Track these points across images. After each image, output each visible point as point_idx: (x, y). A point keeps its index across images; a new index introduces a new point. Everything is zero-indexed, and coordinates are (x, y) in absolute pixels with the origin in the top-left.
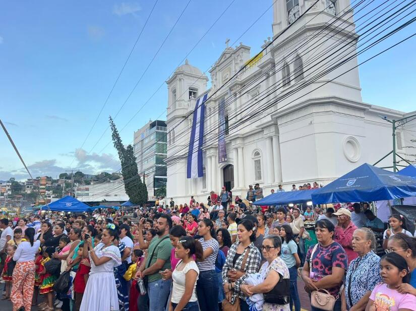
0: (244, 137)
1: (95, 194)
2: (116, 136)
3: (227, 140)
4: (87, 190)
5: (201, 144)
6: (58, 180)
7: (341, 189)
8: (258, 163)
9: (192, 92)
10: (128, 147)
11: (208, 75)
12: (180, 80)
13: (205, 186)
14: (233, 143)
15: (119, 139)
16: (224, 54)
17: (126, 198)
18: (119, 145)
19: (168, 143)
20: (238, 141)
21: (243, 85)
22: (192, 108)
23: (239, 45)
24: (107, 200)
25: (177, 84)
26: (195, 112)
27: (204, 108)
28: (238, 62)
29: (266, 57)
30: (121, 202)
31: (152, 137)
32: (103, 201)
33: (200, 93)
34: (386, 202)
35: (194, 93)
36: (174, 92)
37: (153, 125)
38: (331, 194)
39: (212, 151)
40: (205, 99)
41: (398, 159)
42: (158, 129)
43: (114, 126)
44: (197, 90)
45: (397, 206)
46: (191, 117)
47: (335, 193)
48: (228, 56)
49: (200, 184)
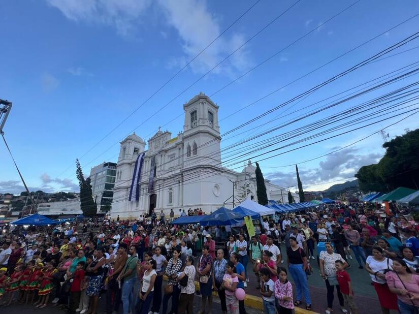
0: (164, 180)
1: (55, 209)
2: (79, 171)
3: (155, 181)
4: (49, 206)
5: (138, 181)
6: (19, 196)
7: (212, 219)
8: (171, 194)
9: (136, 150)
10: (88, 179)
11: (147, 143)
12: (129, 143)
13: (137, 206)
14: (158, 182)
15: (81, 173)
16: (157, 134)
17: (81, 212)
18: (80, 177)
19: (116, 177)
20: (161, 181)
21: (166, 151)
22: (135, 160)
23: (166, 131)
24: (64, 213)
25: (127, 145)
26: (137, 162)
27: (142, 160)
28: (165, 139)
29: (180, 140)
30: (76, 215)
31: (104, 172)
32: (61, 215)
33: (141, 151)
34: (229, 226)
35: (137, 151)
36: (125, 149)
37: (106, 165)
38: (207, 221)
39: (145, 186)
40: (143, 155)
41: (235, 199)
42: (109, 167)
43: (79, 165)
44: (139, 149)
45: (234, 228)
46: (134, 164)
47: (210, 221)
48: (159, 135)
49: (135, 205)
